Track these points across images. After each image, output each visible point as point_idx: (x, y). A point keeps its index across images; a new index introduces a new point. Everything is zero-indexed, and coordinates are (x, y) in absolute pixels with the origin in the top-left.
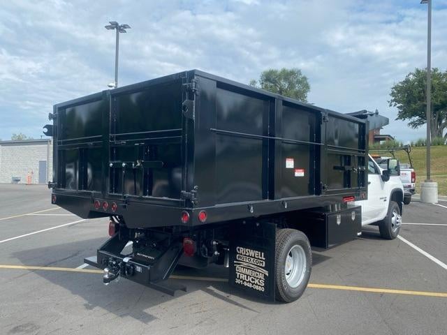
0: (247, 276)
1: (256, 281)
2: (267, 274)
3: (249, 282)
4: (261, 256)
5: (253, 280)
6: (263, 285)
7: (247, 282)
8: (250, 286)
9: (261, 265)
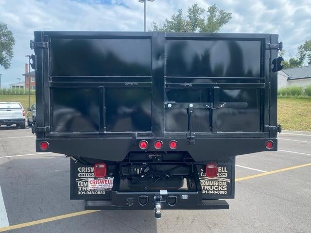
0: (211, 186)
1: (220, 188)
2: (229, 182)
3: (214, 190)
4: (224, 170)
5: (216, 188)
6: (226, 189)
7: (211, 191)
8: (215, 192)
9: (224, 176)
